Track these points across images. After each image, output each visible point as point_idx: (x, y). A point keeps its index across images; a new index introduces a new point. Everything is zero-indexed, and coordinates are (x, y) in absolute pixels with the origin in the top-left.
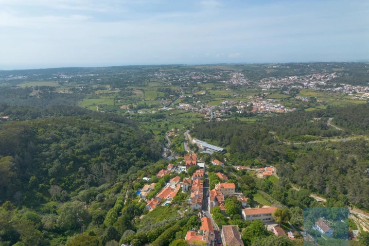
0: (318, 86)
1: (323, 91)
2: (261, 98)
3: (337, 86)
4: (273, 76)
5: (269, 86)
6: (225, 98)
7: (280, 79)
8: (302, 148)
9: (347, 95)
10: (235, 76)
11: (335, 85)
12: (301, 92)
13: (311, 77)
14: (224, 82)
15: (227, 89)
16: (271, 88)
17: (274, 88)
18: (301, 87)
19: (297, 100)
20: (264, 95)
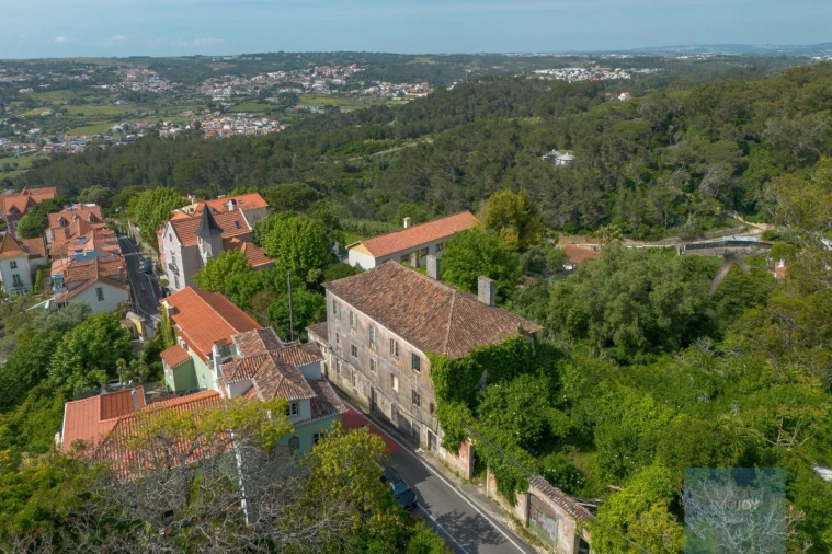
0: (332, 86)
1: (344, 95)
2: (218, 113)
3: (367, 86)
4: (230, 73)
5: (228, 92)
6: (118, 119)
7: (248, 78)
8: (367, 168)
9: (390, 98)
10: (131, 75)
11: (362, 84)
12: (303, 99)
13: (312, 72)
14: (105, 87)
15: (118, 103)
16: (233, 96)
17: (240, 96)
18: (298, 91)
19: (301, 111)
20: (222, 107)
